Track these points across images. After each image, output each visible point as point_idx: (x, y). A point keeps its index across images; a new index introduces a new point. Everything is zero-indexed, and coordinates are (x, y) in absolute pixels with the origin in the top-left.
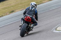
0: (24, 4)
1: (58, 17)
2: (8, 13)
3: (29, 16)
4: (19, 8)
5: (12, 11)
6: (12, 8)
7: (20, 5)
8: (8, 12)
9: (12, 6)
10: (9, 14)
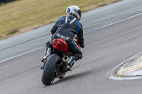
0: (40, 15)
1: (120, 43)
2: (4, 36)
3: (63, 38)
4: (28, 23)
5: (13, 29)
6: (13, 22)
7: (32, 17)
8: (3, 33)
9: (13, 20)
10: (6, 38)
